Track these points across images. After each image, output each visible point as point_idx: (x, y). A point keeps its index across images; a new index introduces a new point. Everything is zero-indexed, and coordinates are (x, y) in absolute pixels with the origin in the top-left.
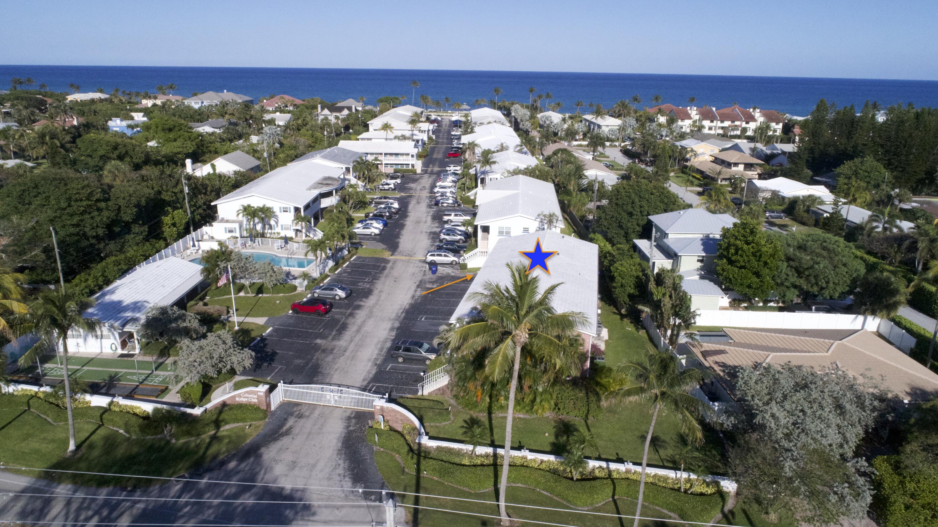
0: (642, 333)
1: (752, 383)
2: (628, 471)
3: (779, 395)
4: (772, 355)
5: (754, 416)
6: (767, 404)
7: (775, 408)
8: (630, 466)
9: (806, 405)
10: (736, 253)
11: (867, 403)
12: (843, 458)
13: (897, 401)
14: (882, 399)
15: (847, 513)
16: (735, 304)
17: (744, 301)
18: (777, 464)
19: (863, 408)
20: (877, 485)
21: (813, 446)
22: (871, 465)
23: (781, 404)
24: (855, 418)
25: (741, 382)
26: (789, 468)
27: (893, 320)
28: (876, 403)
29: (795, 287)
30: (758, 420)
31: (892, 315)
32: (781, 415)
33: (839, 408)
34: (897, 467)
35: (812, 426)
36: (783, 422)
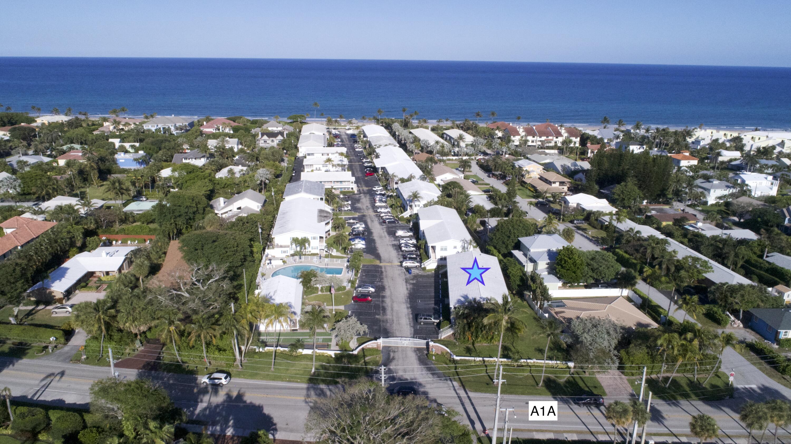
0: (525, 303)
1: (576, 325)
2: (534, 362)
3: (587, 330)
4: (583, 312)
5: (579, 338)
6: (582, 333)
7: (585, 335)
8: (535, 360)
9: (597, 333)
10: (565, 263)
11: (618, 330)
12: (610, 351)
13: (630, 328)
14: (623, 328)
15: (610, 368)
16: (565, 285)
17: (569, 283)
18: (588, 355)
19: (617, 333)
20: (621, 359)
21: (599, 348)
22: (618, 352)
23: (588, 333)
24: (614, 337)
25: (572, 326)
26: (591, 355)
27: (633, 291)
28: (621, 331)
29: (591, 277)
30: (580, 340)
31: (633, 288)
32: (588, 337)
33: (608, 333)
34: (627, 353)
35: (598, 340)
36: (589, 340)
